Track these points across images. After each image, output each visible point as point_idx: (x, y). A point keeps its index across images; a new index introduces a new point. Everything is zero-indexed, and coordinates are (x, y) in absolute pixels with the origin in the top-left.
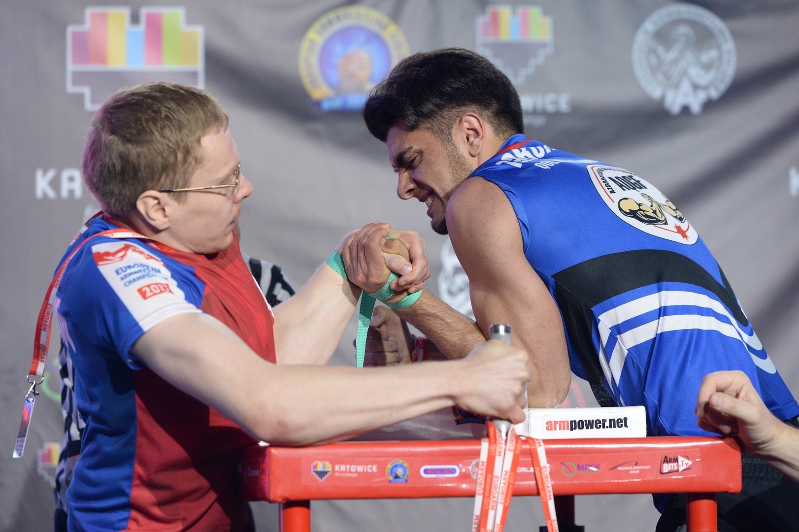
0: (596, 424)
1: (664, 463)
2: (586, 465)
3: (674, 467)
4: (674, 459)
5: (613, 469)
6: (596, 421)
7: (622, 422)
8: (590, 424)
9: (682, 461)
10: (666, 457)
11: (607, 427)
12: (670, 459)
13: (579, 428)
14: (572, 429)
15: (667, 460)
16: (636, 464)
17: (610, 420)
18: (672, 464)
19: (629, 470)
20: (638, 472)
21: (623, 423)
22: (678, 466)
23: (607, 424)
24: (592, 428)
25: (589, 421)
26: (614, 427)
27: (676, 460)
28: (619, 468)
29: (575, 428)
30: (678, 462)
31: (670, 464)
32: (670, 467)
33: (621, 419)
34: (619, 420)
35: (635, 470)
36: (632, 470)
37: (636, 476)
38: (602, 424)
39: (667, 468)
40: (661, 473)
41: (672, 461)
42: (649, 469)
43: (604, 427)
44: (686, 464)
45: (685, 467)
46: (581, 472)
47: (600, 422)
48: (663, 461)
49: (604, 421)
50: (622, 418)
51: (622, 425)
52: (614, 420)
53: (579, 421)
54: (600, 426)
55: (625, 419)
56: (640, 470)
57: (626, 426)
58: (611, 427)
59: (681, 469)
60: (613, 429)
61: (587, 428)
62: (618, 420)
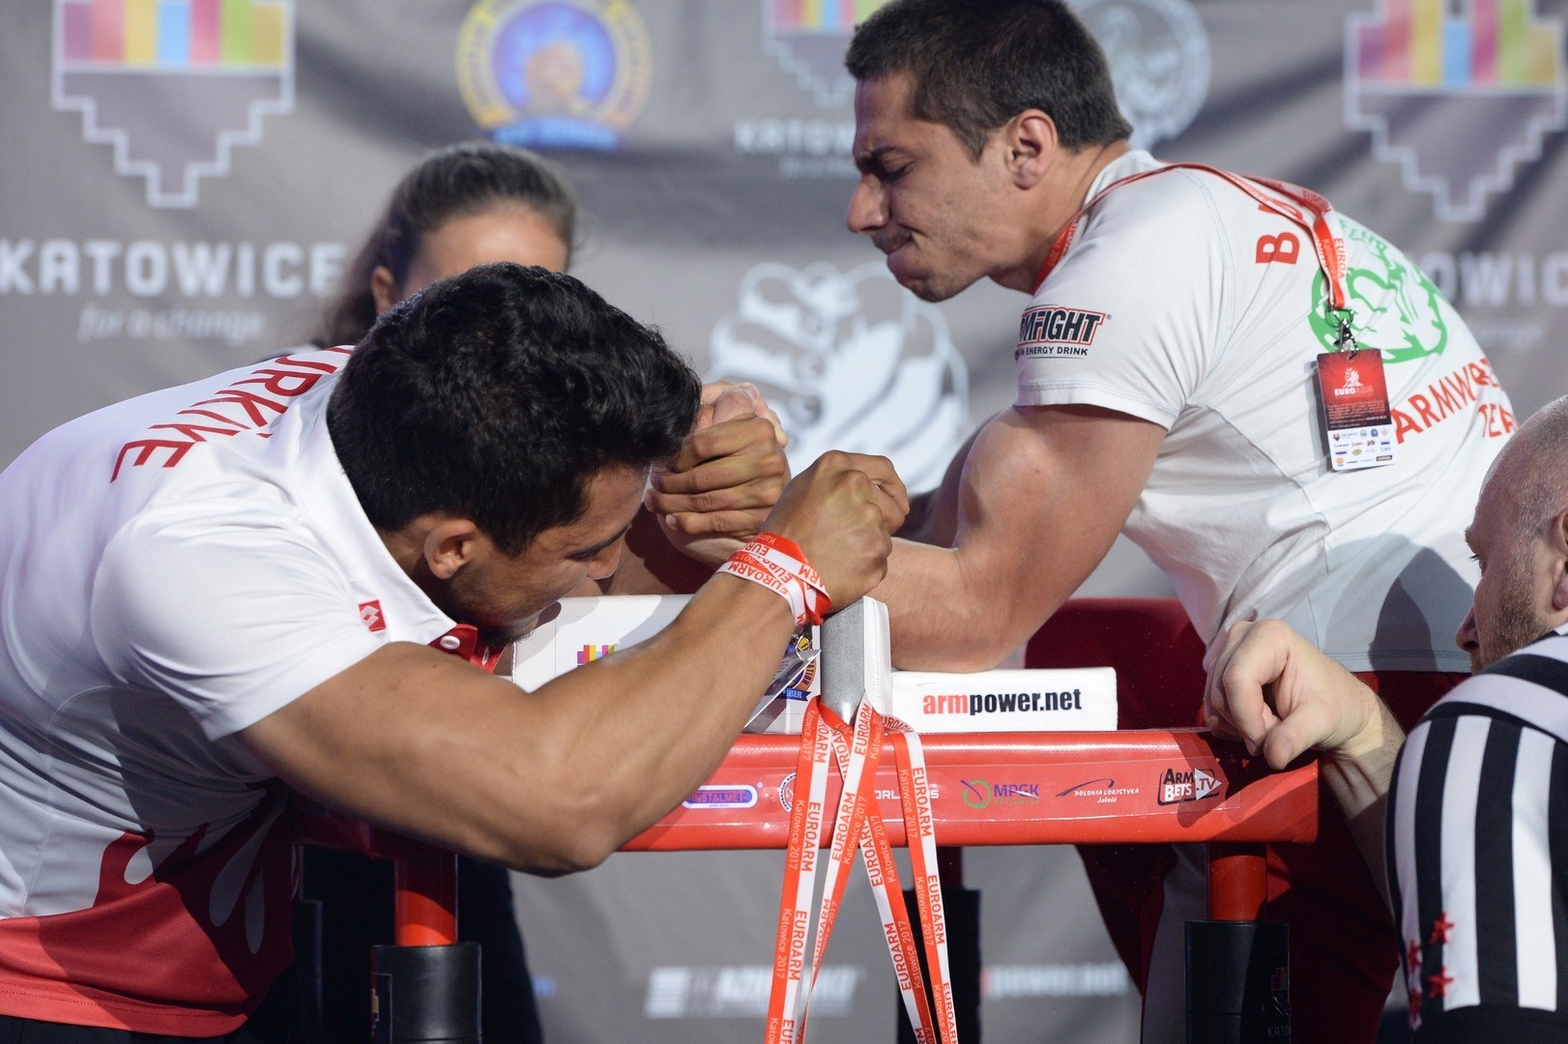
0: (1021, 702)
1: (1165, 783)
2: (1011, 786)
3: (1186, 791)
4: (1186, 773)
5: (1064, 794)
6: (1021, 696)
7: (1069, 698)
8: (1008, 703)
9: (1202, 780)
10: (1170, 771)
11: (1042, 709)
12: (1177, 774)
13: (987, 710)
14: (973, 712)
15: (1171, 777)
16: (1111, 786)
17: (1048, 696)
18: (1183, 786)
19: (1097, 797)
20: (1114, 800)
21: (1073, 701)
22: (1193, 788)
23: (1041, 702)
24: (1012, 709)
25: (1007, 696)
26: (1055, 708)
27: (1190, 778)
28: (1077, 793)
29: (980, 710)
30: (1193, 781)
31: (1177, 786)
32: (1177, 790)
33: (1069, 695)
34: (1066, 696)
35: (1108, 797)
36: (1103, 797)
37: (1109, 807)
38: (1031, 703)
39: (1171, 793)
40: (1161, 803)
41: (1182, 780)
42: (1135, 795)
43: (1035, 708)
44: (1211, 787)
45: (1207, 790)
46: (1002, 801)
47: (1027, 699)
48: (1163, 781)
49: (1036, 697)
50: (1072, 692)
51: (1070, 705)
52: (1055, 695)
53: (987, 697)
54: (1028, 707)
55: (1077, 693)
56: (1118, 796)
57: (1078, 706)
58: (1048, 708)
59: (1199, 795)
60: (1052, 712)
61: (1003, 709)
62: (1062, 695)
